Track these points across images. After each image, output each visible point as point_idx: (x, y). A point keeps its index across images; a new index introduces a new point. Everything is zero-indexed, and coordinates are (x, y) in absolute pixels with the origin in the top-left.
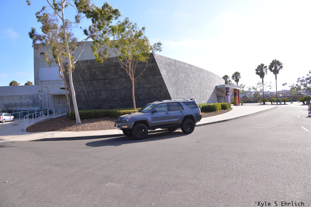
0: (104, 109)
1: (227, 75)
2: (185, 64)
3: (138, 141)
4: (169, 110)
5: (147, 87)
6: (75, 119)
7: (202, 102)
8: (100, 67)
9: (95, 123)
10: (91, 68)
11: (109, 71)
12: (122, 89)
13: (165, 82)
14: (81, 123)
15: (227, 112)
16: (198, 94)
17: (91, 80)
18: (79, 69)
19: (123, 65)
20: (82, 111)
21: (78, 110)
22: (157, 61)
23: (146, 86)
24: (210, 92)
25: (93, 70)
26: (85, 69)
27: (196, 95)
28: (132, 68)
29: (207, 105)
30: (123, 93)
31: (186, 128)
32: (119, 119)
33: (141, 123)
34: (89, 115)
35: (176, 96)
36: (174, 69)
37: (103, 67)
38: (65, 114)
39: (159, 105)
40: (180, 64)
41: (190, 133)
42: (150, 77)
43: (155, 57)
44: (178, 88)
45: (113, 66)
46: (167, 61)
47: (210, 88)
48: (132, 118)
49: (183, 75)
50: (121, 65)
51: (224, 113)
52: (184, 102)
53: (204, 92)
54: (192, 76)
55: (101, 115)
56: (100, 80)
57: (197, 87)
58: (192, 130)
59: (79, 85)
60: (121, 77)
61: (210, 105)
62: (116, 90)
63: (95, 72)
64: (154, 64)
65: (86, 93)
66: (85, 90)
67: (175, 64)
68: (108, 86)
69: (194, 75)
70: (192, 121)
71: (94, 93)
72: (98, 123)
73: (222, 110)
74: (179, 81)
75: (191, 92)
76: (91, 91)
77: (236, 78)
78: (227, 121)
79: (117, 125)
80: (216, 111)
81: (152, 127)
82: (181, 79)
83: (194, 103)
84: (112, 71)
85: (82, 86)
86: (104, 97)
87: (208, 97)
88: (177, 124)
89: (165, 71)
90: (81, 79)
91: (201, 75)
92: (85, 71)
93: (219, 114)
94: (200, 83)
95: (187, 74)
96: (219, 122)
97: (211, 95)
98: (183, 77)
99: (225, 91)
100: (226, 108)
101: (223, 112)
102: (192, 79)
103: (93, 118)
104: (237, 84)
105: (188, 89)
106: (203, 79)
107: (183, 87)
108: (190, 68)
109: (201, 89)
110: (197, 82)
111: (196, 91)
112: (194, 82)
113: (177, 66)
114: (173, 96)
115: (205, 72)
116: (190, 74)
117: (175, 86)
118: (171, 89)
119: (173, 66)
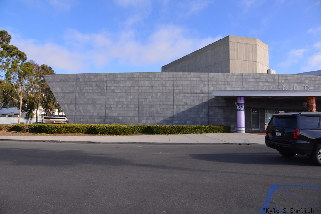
35: (74, 113)
43: (46, 78)
44: (79, 105)
105: (102, 105)
106: (152, 87)
107: (90, 103)
108: (109, 78)
109: (144, 103)
110: (129, 94)
111: (125, 106)
112: (118, 94)
113: (81, 80)
114: (69, 114)
115: (162, 76)
116: (109, 85)
117: (74, 102)
118: (66, 106)
119: (73, 82)
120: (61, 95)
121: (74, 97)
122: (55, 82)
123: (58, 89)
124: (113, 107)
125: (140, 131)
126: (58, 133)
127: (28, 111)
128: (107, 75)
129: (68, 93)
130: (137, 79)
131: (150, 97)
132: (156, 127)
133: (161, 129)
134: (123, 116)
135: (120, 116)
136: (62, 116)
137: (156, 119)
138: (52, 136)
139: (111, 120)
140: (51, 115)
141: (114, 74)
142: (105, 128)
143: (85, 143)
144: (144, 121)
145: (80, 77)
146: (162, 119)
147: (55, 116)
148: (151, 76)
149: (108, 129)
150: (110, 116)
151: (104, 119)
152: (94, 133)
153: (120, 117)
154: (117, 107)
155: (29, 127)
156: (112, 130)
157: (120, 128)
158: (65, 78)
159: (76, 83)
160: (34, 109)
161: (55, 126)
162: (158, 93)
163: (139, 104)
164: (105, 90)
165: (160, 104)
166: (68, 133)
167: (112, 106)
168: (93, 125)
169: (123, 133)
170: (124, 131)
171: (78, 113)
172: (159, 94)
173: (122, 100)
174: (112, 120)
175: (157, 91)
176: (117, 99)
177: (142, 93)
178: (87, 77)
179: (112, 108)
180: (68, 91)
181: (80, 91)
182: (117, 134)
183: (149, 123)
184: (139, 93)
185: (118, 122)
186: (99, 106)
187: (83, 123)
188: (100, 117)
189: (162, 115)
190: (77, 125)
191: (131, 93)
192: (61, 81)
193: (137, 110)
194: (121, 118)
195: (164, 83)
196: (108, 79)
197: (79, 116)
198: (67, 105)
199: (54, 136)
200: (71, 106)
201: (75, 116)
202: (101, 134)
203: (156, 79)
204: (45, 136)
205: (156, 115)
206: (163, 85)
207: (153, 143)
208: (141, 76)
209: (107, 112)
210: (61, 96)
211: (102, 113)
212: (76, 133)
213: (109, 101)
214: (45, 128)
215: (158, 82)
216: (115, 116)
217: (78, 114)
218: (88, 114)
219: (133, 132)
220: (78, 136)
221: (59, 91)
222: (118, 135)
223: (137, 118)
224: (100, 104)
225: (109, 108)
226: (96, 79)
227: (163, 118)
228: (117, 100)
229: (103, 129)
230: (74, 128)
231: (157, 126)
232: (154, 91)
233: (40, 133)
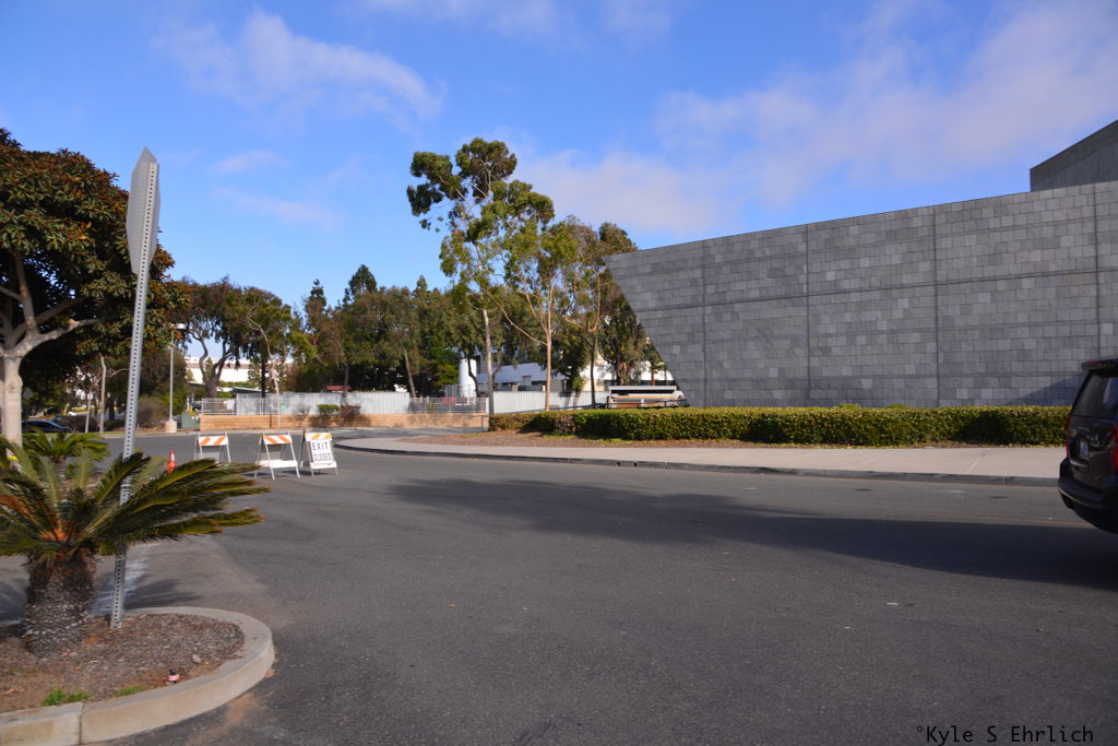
35: (701, 373)
106: (994, 257)
107: (753, 333)
108: (814, 243)
109: (958, 323)
110: (895, 292)
111: (882, 339)
112: (854, 297)
113: (718, 259)
114: (688, 376)
115: (1038, 207)
116: (815, 267)
117: (700, 336)
118: (676, 349)
119: (692, 269)
120: (659, 314)
121: (698, 320)
122: (638, 275)
123: (648, 296)
124: (837, 345)
125: (949, 433)
126: (656, 439)
127: (569, 370)
128: (806, 231)
129: (679, 307)
130: (924, 232)
131: (985, 298)
132: (1019, 416)
133: (1045, 423)
134: (874, 377)
135: (862, 377)
136: (664, 383)
137: (1014, 382)
138: (640, 446)
139: (830, 391)
140: (633, 383)
141: (833, 226)
142: (810, 421)
143: (745, 472)
144: (963, 394)
145: (714, 251)
146: (1045, 382)
147: (643, 383)
148: (987, 213)
149: (823, 426)
150: (827, 378)
151: (807, 389)
152: (772, 437)
153: (863, 380)
154: (851, 341)
155: (574, 420)
156: (838, 427)
157: (866, 419)
158: (670, 260)
159: (703, 272)
160: (582, 365)
161: (646, 417)
162: (1020, 277)
163: (939, 328)
164: (805, 287)
165: (1032, 320)
166: (688, 438)
167: (831, 342)
168: (769, 410)
169: (882, 438)
170: (882, 431)
171: (714, 371)
172: (1026, 283)
173: (869, 316)
174: (835, 392)
175: (1013, 270)
176: (848, 314)
177: (948, 283)
178: (738, 247)
179: (833, 349)
180: (680, 301)
181: (717, 299)
182: (857, 444)
183: (987, 400)
184: (936, 284)
185: (859, 400)
186: (786, 343)
187: (732, 403)
188: (791, 384)
189: (1044, 367)
190: (714, 411)
191: (902, 287)
192: (657, 269)
193: (934, 351)
194: (867, 384)
195: (1048, 232)
196: (813, 245)
197: (719, 380)
198: (678, 347)
199: (644, 446)
200: (691, 349)
201: (705, 381)
202: (796, 441)
203: (1007, 221)
204: (619, 446)
205: (1016, 367)
206: (1042, 244)
207: (1010, 480)
208: (940, 220)
209: (815, 362)
210: (659, 319)
211: (799, 367)
212: (712, 438)
213: (818, 322)
214: (618, 423)
215: (1021, 234)
216: (844, 379)
217: (715, 374)
218: (748, 374)
219: (921, 437)
220: (719, 447)
221: (652, 304)
222: (861, 444)
223: (932, 383)
224: (786, 337)
225: (821, 349)
226: (768, 253)
227: (1049, 378)
228: (849, 320)
229: (803, 425)
230: (705, 420)
231: (1026, 409)
232: (1001, 271)
233: (605, 439)
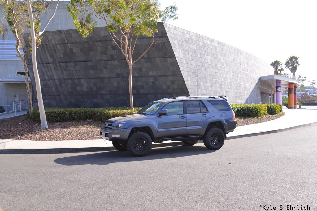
0: (85, 107)
1: (278, 60)
2: (212, 41)
3: (136, 158)
4: (185, 112)
5: (152, 75)
6: (39, 121)
7: (238, 101)
8: (80, 42)
9: (70, 129)
10: (66, 44)
11: (94, 48)
12: (113, 78)
13: (181, 68)
14: (49, 128)
15: (276, 118)
16: (231, 89)
17: (66, 62)
18: (47, 43)
19: (116, 40)
20: (51, 110)
21: (44, 107)
22: (169, 34)
23: (151, 73)
24: (251, 85)
25: (69, 46)
26: (56, 44)
27: (228, 90)
28: (129, 45)
29: (245, 107)
30: (115, 84)
31: (212, 141)
32: (107, 124)
33: (141, 131)
34: (61, 116)
35: (196, 90)
36: (195, 48)
37: (85, 42)
38: (24, 113)
39: (170, 104)
40: (205, 40)
41: (218, 149)
42: (158, 60)
43: (167, 29)
44: (200, 79)
45: (100, 41)
46: (185, 36)
47: (251, 81)
48: (128, 122)
49: (210, 58)
50: (113, 40)
51: (272, 119)
52: (209, 101)
53: (240, 85)
54: (222, 61)
55: (80, 116)
56: (79, 62)
57: (231, 77)
58: (220, 144)
59: (47, 69)
60: (112, 58)
61: (250, 107)
62: (104, 78)
63: (71, 50)
64: (164, 40)
65: (57, 82)
66: (56, 77)
67: (197, 41)
68: (91, 71)
69: (227, 58)
70: (221, 131)
71: (70, 82)
72: (74, 129)
73: (267, 116)
74: (203, 68)
75: (220, 85)
76: (65, 79)
77: (291, 65)
78: (276, 132)
79: (104, 133)
80: (258, 116)
81: (158, 137)
82: (205, 65)
83: (225, 103)
84: (99, 49)
85: (51, 71)
86: (85, 89)
87: (247, 94)
88: (198, 135)
89: (180, 52)
90: (50, 60)
91: (237, 59)
92: (57, 47)
93: (264, 121)
94: (235, 72)
95: (216, 56)
96: (264, 133)
97: (252, 91)
98: (209, 61)
99: (274, 86)
100: (275, 111)
101: (269, 117)
102: (223, 65)
103: (67, 121)
104: (294, 75)
105: (216, 81)
116: (220, 57)
119: (194, 44)
120: (184, 61)
122: (177, 39)
129: (190, 60)
164: (218, 63)
179: (223, 86)
192: (183, 40)
203: (241, 57)
205: (242, 94)
217: (200, 91)
218: (208, 92)
221: (182, 56)
